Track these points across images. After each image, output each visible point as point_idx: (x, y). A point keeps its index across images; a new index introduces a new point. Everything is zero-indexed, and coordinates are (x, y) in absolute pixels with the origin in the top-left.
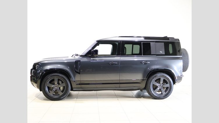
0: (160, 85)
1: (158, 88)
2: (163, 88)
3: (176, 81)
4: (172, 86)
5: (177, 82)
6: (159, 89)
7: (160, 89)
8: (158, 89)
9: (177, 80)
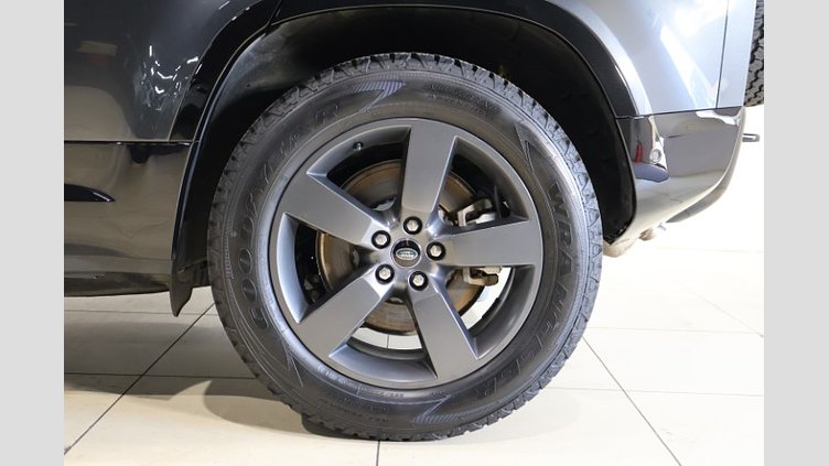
0: (398, 235)
1: (369, 277)
2: (452, 275)
3: (642, 186)
4: (583, 261)
5: (656, 204)
6: (382, 290)
7: (399, 297)
8: (375, 286)
9: (658, 177)
